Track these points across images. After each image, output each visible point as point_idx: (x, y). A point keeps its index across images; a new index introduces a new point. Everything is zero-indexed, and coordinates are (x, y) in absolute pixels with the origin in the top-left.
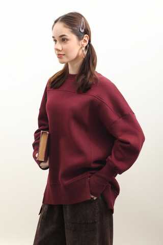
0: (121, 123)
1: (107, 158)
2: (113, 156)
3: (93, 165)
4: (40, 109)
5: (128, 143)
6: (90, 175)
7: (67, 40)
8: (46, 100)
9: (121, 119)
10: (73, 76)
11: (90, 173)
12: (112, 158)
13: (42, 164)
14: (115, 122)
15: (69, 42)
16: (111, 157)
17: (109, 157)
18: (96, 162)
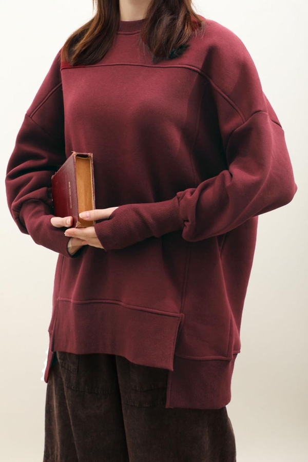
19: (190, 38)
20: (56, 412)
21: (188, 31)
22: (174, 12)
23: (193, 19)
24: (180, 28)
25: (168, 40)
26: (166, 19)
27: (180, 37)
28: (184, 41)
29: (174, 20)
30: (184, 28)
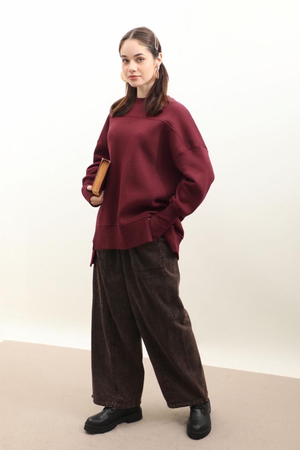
0: (189, 156)
1: (171, 197)
2: (177, 195)
3: (155, 204)
4: (98, 141)
5: (193, 181)
6: (150, 215)
7: (144, 59)
8: (108, 129)
9: (190, 152)
10: (142, 100)
11: (151, 214)
12: (176, 199)
13: (93, 198)
14: (181, 154)
15: (145, 61)
16: (175, 197)
17: (173, 197)
18: (157, 200)
19: (164, 107)
20: (99, 289)
21: (163, 105)
22: (157, 96)
23: (166, 99)
24: (159, 103)
25: (153, 108)
26: (153, 99)
27: (159, 107)
28: (161, 109)
29: (157, 99)
30: (160, 103)
